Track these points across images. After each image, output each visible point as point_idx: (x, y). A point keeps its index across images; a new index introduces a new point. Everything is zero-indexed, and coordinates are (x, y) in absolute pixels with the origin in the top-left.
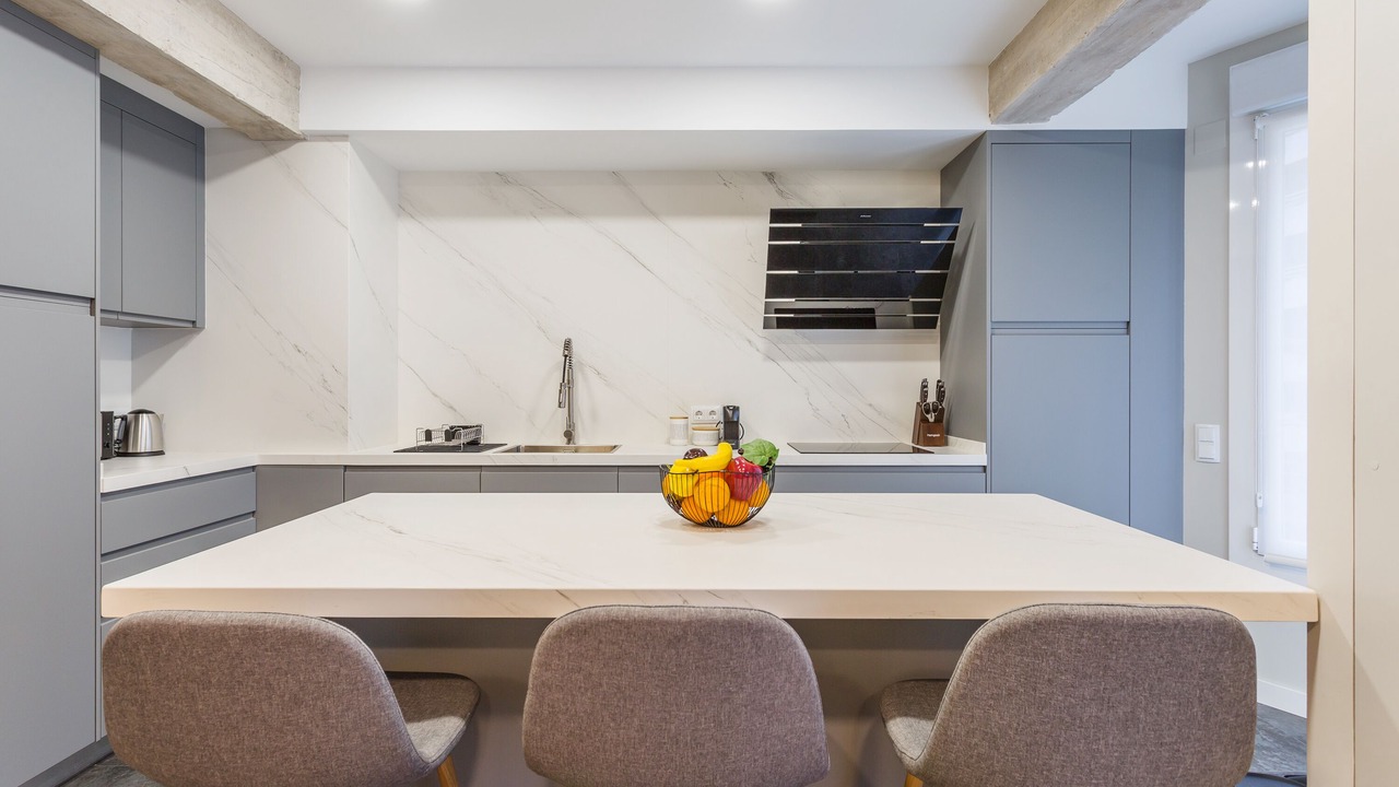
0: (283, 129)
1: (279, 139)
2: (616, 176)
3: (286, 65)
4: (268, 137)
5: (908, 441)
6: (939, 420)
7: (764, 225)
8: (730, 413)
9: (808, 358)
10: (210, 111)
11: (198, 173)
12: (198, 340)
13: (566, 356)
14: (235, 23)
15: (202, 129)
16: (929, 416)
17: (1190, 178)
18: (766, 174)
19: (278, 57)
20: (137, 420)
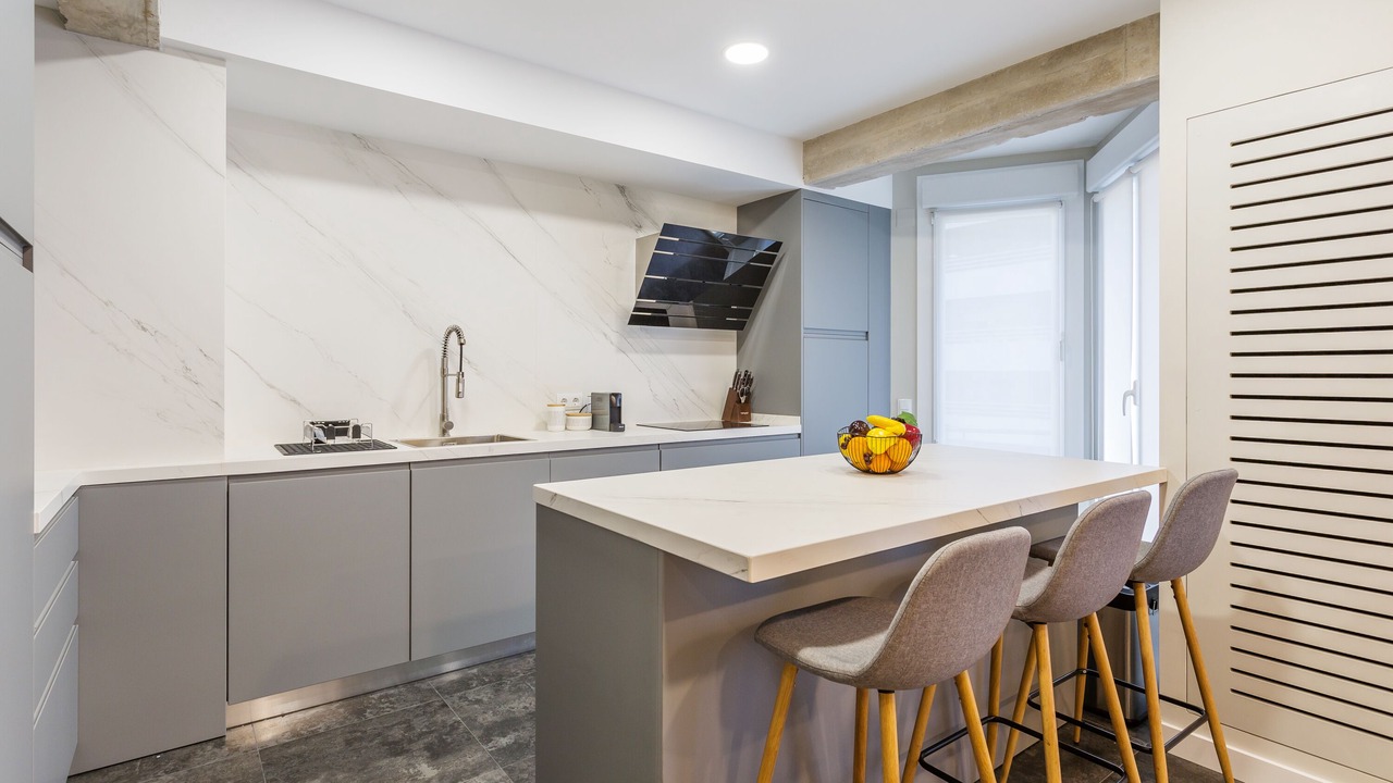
5: (717, 418)
6: (747, 401)
9: (650, 351)
17: (895, 241)
18: (618, 187)
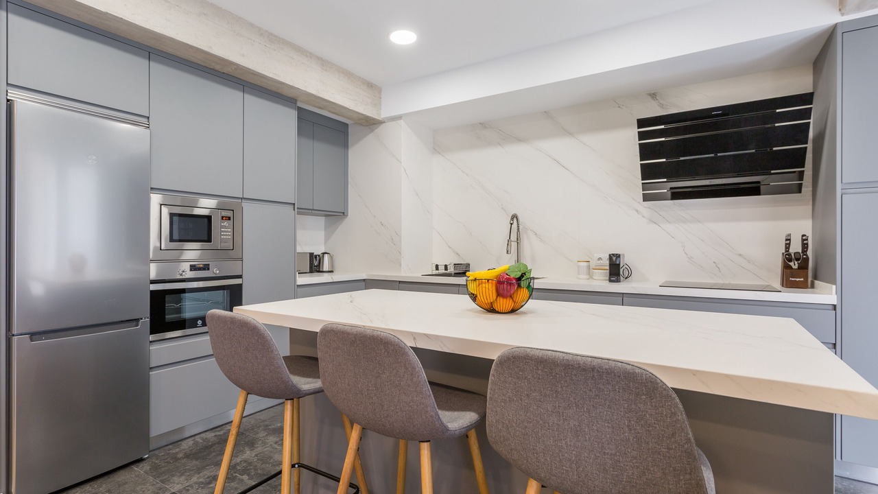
0: (374, 119)
1: (375, 124)
2: (547, 114)
3: (373, 89)
4: (370, 124)
7: (634, 131)
8: (614, 258)
10: (343, 116)
11: (346, 146)
12: (347, 221)
13: (511, 224)
14: (347, 74)
15: (347, 125)
16: (792, 264)
19: (370, 86)
20: (323, 256)
